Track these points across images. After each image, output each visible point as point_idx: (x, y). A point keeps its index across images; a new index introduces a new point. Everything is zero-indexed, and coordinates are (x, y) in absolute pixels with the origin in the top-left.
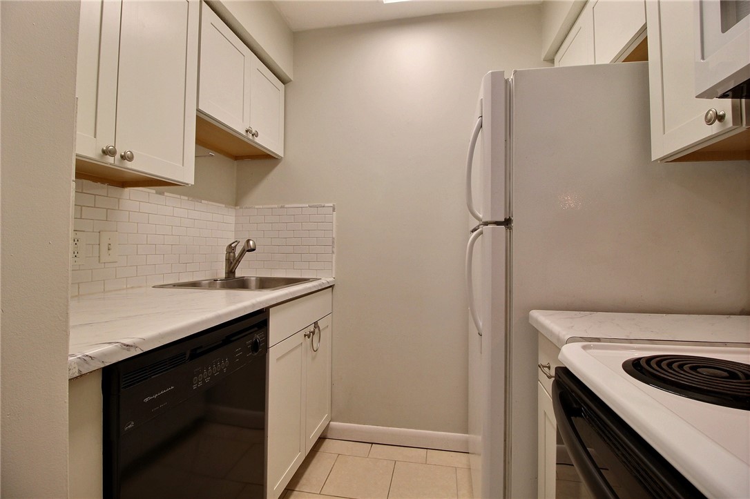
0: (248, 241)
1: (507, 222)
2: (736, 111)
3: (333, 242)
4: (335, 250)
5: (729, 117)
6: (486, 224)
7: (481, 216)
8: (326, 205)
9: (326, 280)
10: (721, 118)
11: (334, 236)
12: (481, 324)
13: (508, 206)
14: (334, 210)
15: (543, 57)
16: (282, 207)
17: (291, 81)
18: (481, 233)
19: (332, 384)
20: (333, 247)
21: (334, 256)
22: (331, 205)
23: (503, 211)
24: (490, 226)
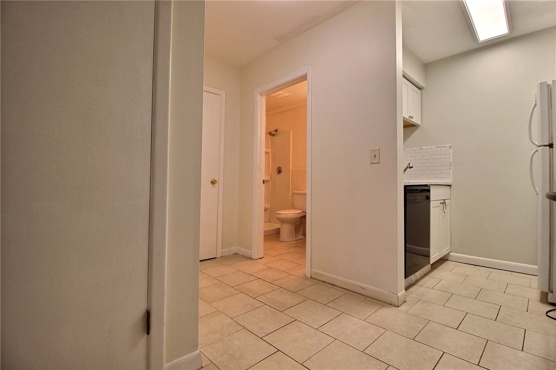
0: (409, 164)
1: (551, 146)
3: (450, 164)
4: (451, 168)
6: (540, 146)
7: (536, 142)
8: (446, 146)
9: (448, 182)
11: (451, 161)
13: (551, 137)
14: (450, 148)
16: (421, 149)
17: (424, 88)
18: (537, 151)
19: (451, 235)
20: (450, 166)
21: (451, 171)
22: (449, 145)
23: (548, 140)
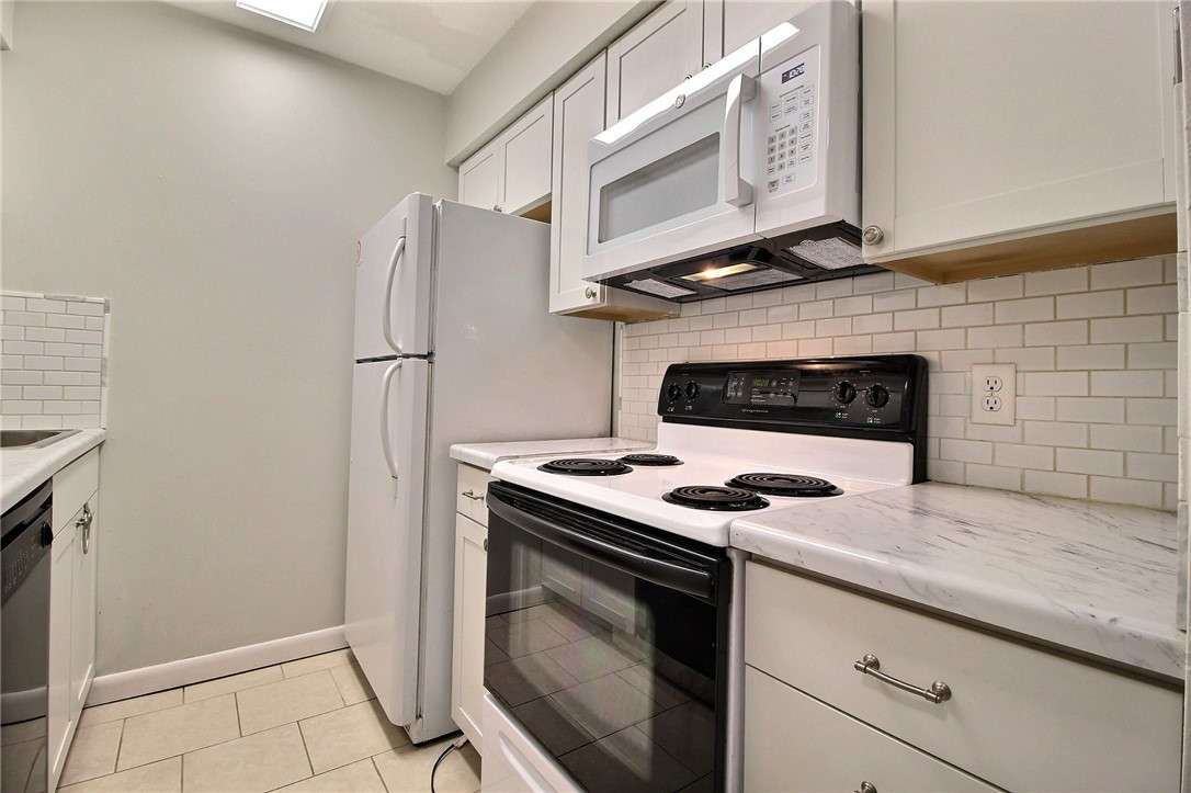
1: (429, 356)
2: (602, 291)
3: (103, 366)
4: (107, 380)
5: (598, 295)
6: (407, 356)
7: (400, 347)
8: (89, 299)
10: (594, 295)
11: (106, 355)
12: (396, 465)
13: (431, 339)
14: (107, 309)
15: (447, 161)
18: (400, 366)
20: (103, 375)
21: (105, 390)
22: (102, 300)
23: (425, 343)
24: (411, 359)
